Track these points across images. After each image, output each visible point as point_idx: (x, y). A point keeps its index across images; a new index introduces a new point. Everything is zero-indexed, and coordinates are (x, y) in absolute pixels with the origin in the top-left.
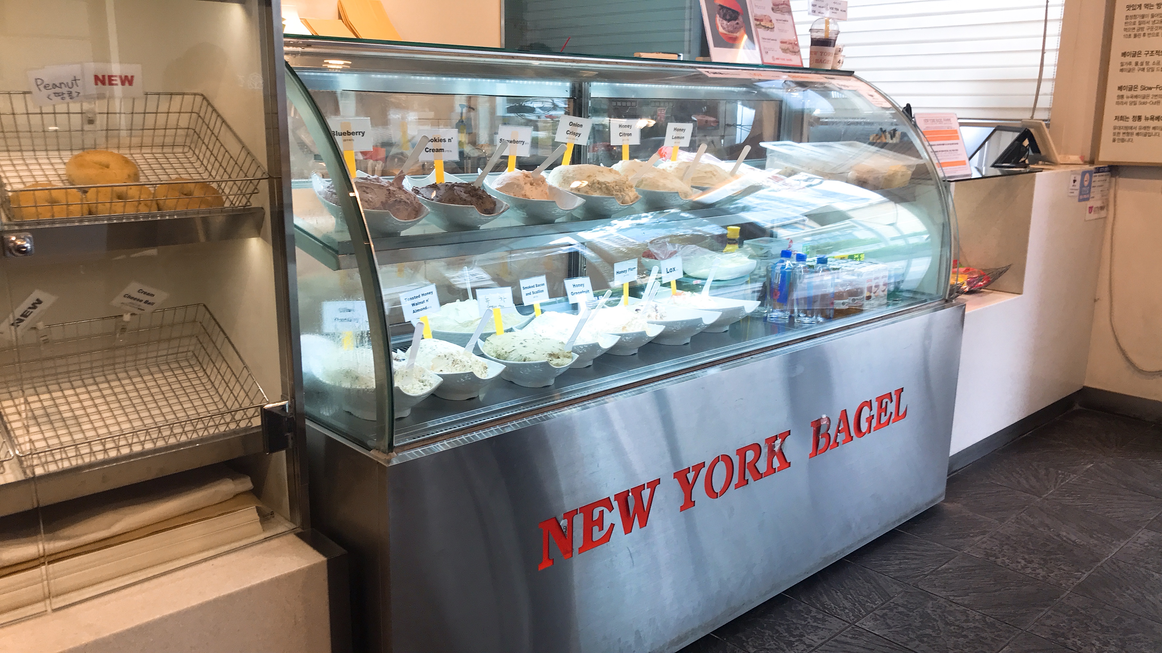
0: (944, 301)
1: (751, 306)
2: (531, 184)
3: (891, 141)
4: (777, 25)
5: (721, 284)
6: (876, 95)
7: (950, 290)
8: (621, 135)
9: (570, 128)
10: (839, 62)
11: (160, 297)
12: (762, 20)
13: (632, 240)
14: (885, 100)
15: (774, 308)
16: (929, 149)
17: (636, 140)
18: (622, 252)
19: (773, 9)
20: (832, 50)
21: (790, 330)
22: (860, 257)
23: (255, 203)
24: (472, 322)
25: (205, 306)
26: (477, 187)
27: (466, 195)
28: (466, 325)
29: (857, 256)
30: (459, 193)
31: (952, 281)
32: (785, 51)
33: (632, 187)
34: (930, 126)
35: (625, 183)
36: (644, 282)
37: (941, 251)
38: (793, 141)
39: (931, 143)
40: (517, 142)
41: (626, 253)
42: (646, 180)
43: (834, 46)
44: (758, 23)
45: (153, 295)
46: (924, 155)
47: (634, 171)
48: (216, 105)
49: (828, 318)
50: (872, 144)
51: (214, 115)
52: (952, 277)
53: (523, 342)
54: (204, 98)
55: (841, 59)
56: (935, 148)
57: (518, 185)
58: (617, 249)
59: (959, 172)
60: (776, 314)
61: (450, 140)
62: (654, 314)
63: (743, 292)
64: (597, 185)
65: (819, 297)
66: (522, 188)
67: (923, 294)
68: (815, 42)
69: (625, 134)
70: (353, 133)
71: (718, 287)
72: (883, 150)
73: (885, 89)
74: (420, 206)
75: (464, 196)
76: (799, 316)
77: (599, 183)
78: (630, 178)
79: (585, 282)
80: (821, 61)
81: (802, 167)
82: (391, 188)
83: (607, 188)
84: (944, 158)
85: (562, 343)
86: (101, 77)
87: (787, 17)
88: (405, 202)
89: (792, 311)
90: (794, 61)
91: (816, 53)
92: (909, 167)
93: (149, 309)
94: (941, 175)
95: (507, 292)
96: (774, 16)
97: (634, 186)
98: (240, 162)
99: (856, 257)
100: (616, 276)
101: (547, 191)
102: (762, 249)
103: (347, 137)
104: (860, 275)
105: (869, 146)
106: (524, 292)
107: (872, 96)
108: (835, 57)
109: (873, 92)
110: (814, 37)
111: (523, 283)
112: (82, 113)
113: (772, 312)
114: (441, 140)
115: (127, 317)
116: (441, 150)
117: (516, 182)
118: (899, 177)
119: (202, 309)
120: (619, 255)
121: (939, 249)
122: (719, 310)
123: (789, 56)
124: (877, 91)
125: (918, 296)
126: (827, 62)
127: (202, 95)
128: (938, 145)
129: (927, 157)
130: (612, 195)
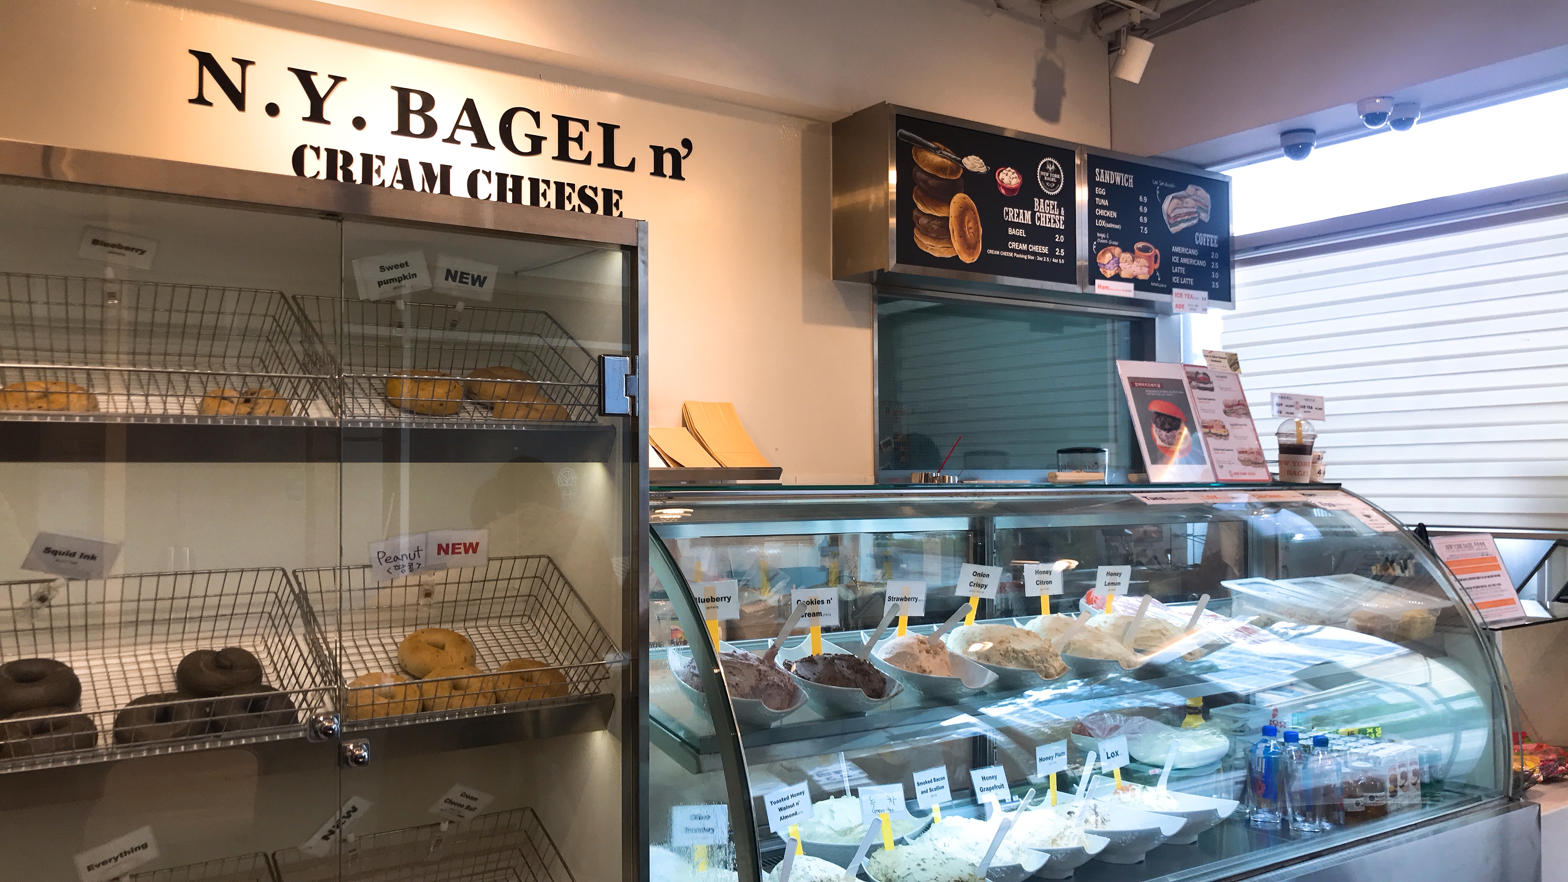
0: (1505, 801)
1: (1226, 807)
2: (928, 652)
3: (1402, 575)
4: (1233, 432)
5: (1184, 774)
6: (1374, 514)
7: (1515, 781)
8: (1040, 583)
9: (975, 579)
10: (1319, 473)
11: (484, 800)
12: (1212, 427)
13: (1057, 717)
14: (1387, 522)
15: (1259, 807)
16: (1457, 585)
17: (1057, 588)
18: (1043, 733)
19: (1225, 412)
20: (1308, 459)
21: (1284, 842)
22: (1375, 732)
23: (604, 690)
24: (851, 830)
25: (532, 811)
26: (862, 660)
27: (849, 672)
28: (844, 833)
29: (1371, 731)
30: (841, 668)
31: (1515, 766)
32: (1245, 462)
33: (1057, 655)
34: (1457, 553)
35: (1048, 651)
36: (1077, 775)
37: (1494, 724)
38: (1267, 577)
39: (1459, 577)
40: (909, 599)
41: (1050, 735)
42: (1075, 644)
43: (1310, 454)
44: (1207, 430)
45: (476, 799)
46: (1451, 594)
47: (1058, 630)
48: (563, 570)
49: (1338, 826)
50: (1376, 578)
51: (561, 581)
52: (1515, 760)
53: (921, 863)
54: (550, 560)
55: (1322, 468)
56: (1465, 584)
57: (912, 655)
58: (1037, 729)
59: (1506, 614)
60: (1262, 816)
61: (829, 602)
62: (1092, 818)
63: (1213, 786)
64: (1012, 654)
65: (1322, 792)
66: (916, 659)
67: (1476, 787)
68: (1284, 449)
69: (1042, 583)
70: (718, 599)
71: (1179, 779)
72: (1393, 587)
73: (1384, 504)
74: (796, 689)
75: (847, 672)
76: (1295, 820)
77: (1014, 651)
78: (1053, 641)
79: (998, 772)
80: (1295, 473)
81: (1281, 614)
82: (762, 668)
83: (1025, 658)
84: (1480, 597)
85: (973, 864)
86: (444, 546)
87: (1243, 420)
88: (778, 685)
89: (1285, 812)
90: (1260, 475)
91: (1287, 463)
92: (1431, 611)
93: (469, 815)
94: (1478, 620)
95: (897, 790)
96: (1227, 421)
97: (1060, 653)
98: (589, 639)
99: (1369, 731)
100: (1039, 765)
101: (948, 659)
102: (1235, 721)
103: (710, 604)
104: (1377, 760)
105: (1374, 582)
106: (918, 790)
107: (1368, 516)
108: (1313, 467)
109: (1371, 512)
110: (1282, 442)
111: (918, 777)
112: (419, 585)
113: (1257, 813)
114: (818, 602)
115: (444, 826)
116: (819, 614)
117: (908, 650)
118: (1418, 625)
119: (529, 814)
120: (1041, 737)
121: (1491, 720)
122: (1182, 815)
123: (1250, 469)
124: (1375, 509)
125: (1468, 791)
126: (1304, 474)
127: (548, 557)
128: (1470, 579)
129: (1457, 598)
130: (1033, 667)
